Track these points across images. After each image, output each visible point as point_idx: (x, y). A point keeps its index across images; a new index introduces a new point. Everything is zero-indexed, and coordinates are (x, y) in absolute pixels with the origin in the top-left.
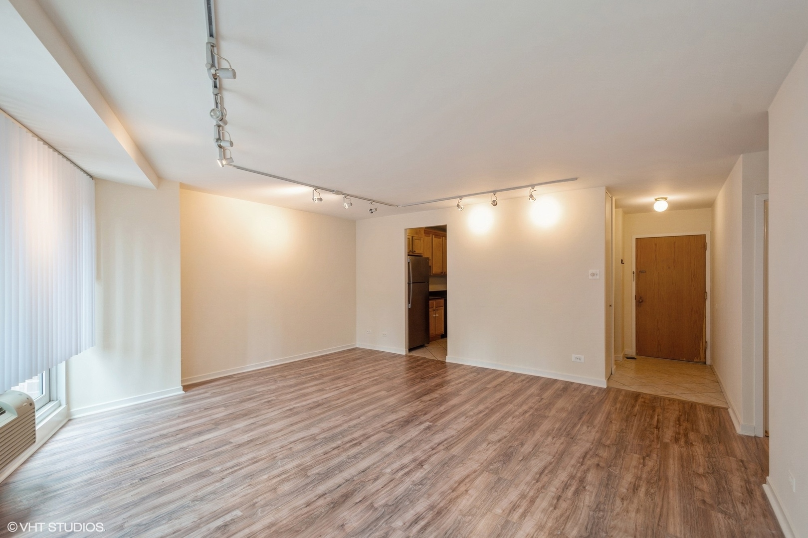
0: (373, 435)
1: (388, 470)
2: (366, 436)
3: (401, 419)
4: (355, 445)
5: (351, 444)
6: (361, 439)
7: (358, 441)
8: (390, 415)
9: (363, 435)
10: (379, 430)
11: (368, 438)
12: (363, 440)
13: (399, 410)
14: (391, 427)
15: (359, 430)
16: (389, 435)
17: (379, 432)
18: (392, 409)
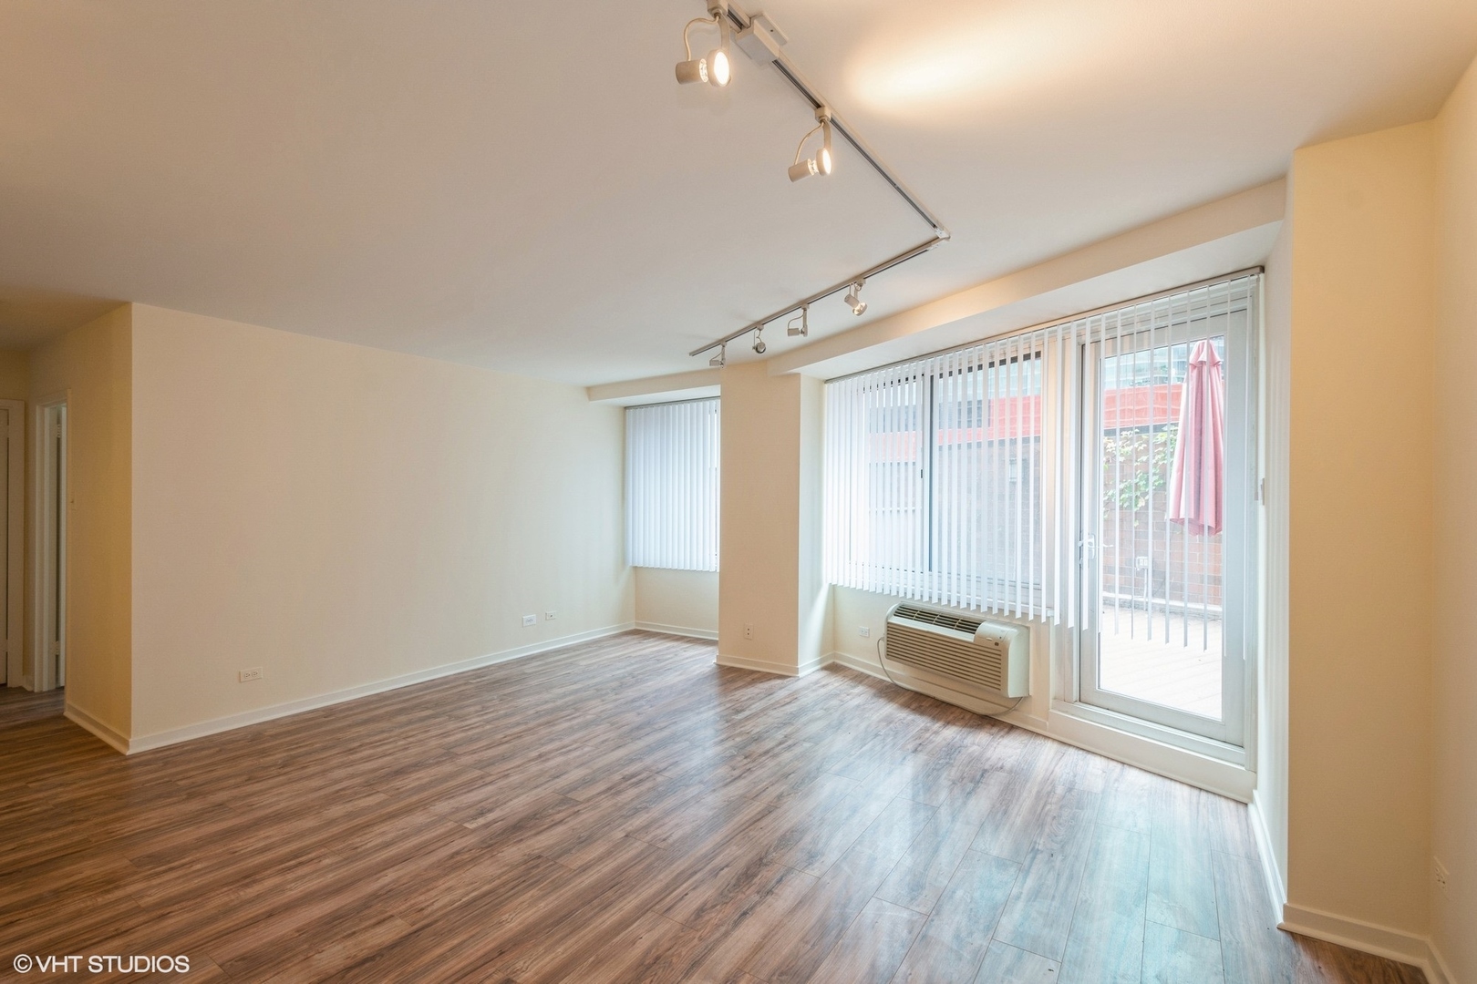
0: (599, 794)
1: (586, 749)
2: (613, 791)
3: (529, 834)
4: (633, 776)
5: (639, 777)
6: (623, 786)
7: (629, 782)
8: (552, 847)
9: (618, 793)
10: (587, 805)
11: (610, 789)
12: (619, 783)
13: (518, 865)
14: (559, 812)
15: (626, 804)
16: (569, 795)
17: (588, 800)
18: (535, 872)
